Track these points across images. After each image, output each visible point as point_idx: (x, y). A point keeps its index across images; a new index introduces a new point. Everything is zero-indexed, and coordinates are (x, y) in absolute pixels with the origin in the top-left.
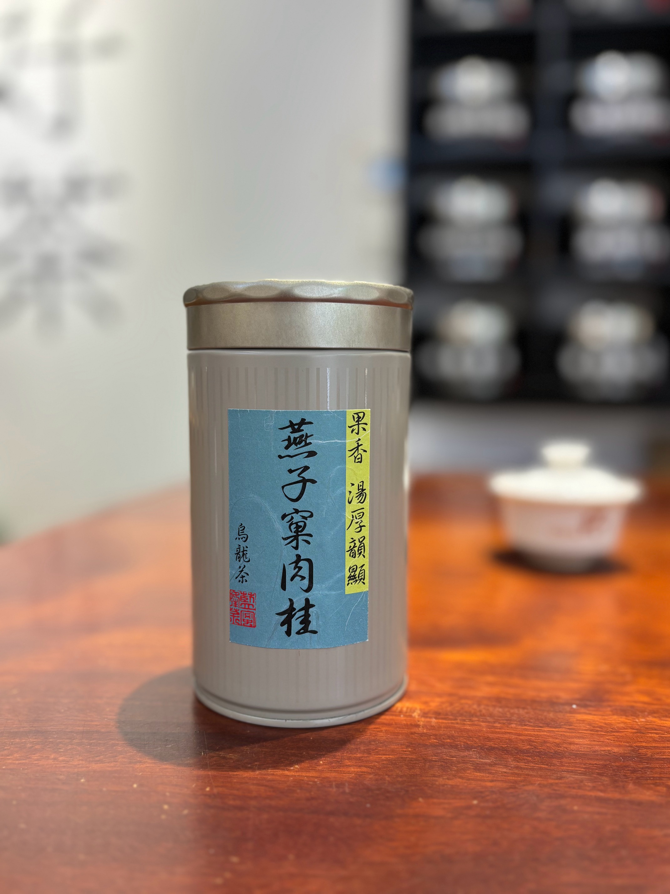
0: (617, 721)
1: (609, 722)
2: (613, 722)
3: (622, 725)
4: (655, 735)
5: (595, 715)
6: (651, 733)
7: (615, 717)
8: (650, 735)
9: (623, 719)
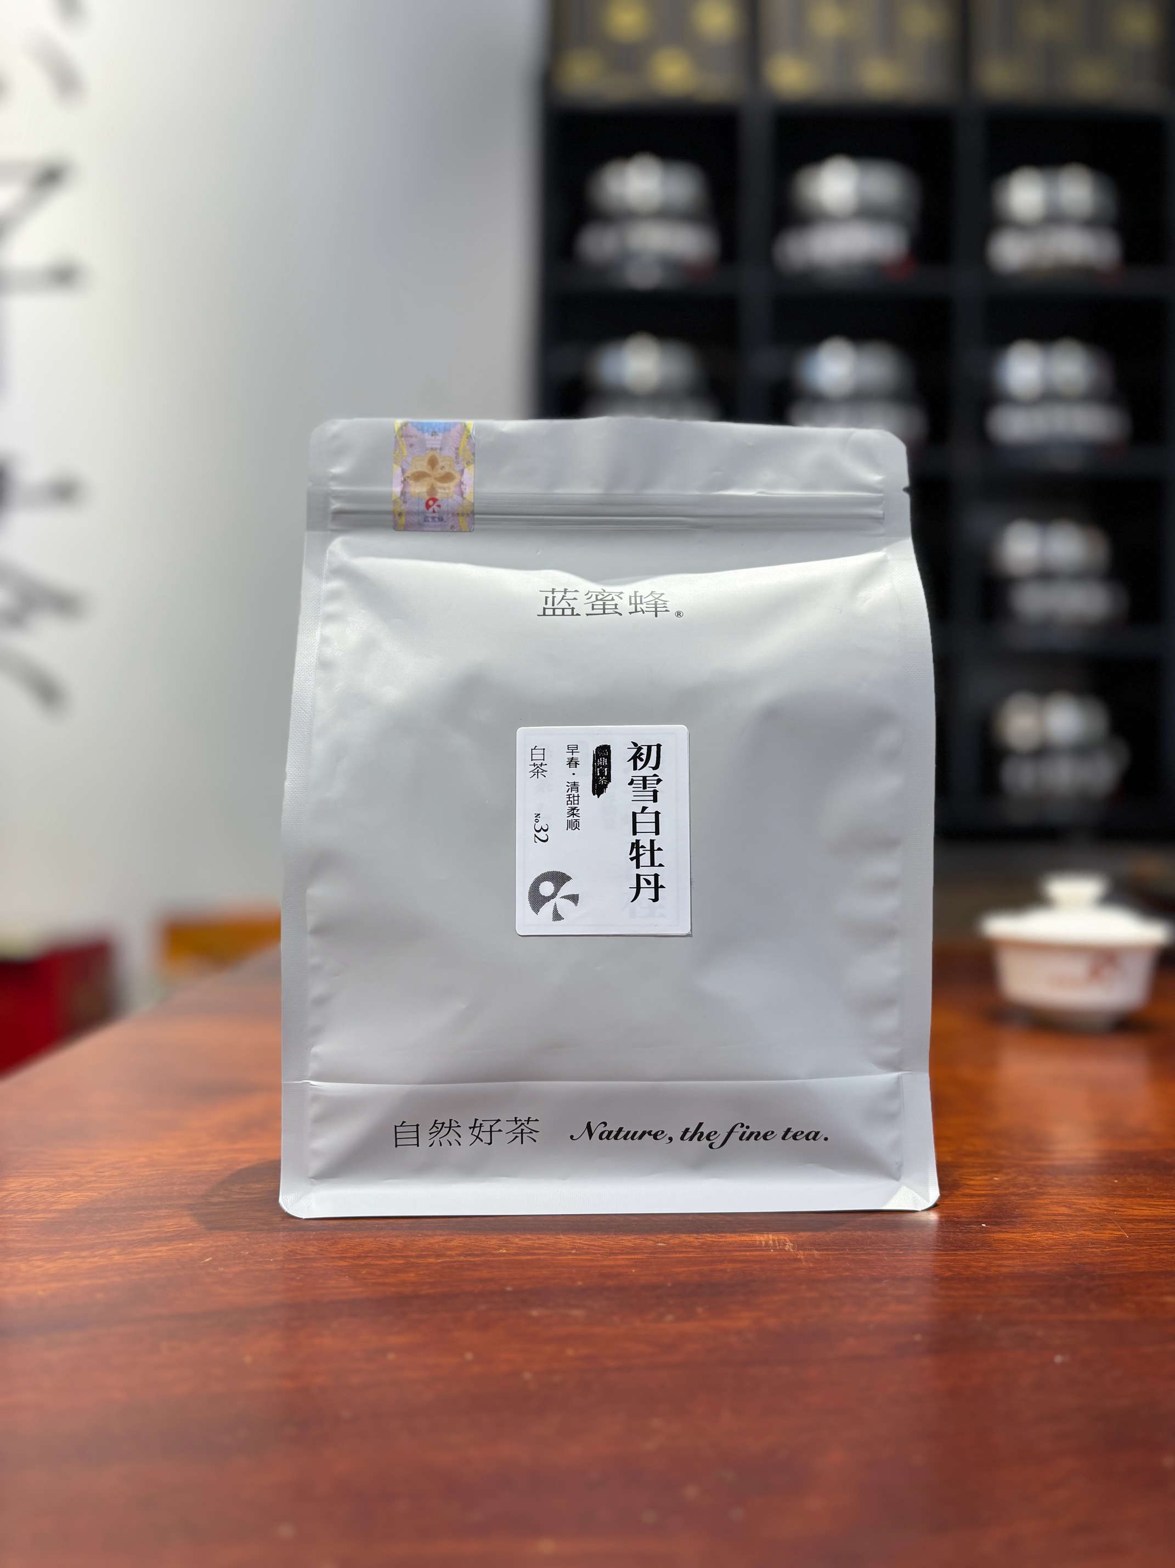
0: (1044, 1238)
1: (1034, 1239)
2: (1038, 1239)
3: (1051, 1241)
4: (1095, 1250)
5: (1013, 1233)
6: (1089, 1248)
7: (1039, 1233)
8: (1090, 1250)
9: (1049, 1235)
